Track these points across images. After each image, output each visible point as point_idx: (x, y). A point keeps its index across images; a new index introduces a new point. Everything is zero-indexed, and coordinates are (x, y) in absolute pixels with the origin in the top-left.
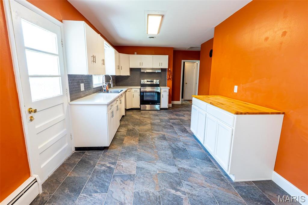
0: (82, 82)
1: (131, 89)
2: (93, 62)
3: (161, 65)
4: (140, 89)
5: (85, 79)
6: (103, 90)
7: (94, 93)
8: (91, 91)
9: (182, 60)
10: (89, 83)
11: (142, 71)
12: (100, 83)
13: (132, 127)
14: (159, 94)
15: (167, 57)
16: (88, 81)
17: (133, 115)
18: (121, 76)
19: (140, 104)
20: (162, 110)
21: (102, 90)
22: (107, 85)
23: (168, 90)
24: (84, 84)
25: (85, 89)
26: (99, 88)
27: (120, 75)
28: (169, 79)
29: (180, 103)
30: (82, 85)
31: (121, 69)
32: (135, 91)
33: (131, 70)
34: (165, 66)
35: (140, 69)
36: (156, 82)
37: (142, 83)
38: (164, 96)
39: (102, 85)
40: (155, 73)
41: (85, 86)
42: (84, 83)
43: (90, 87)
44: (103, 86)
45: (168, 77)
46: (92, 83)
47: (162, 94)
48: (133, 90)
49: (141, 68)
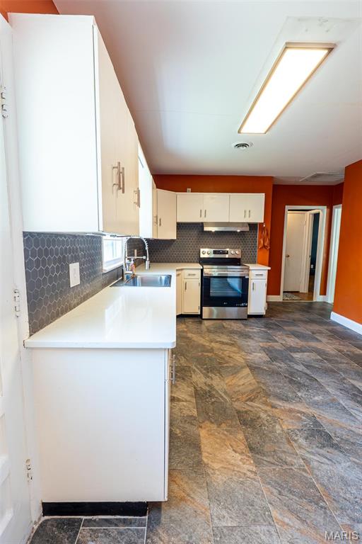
0: (75, 259)
1: (182, 270)
2: (116, 187)
3: (247, 215)
4: (202, 270)
5: (82, 250)
6: (125, 276)
7: (105, 285)
8: (98, 282)
9: (286, 206)
10: (93, 261)
11: (206, 229)
12: (115, 258)
13: (203, 380)
14: (245, 282)
15: (262, 196)
16: (91, 255)
17: (190, 335)
18: (158, 240)
19: (202, 305)
20: (252, 320)
21: (123, 276)
22: (132, 262)
23: (265, 273)
24: (80, 265)
25: (81, 280)
26: (116, 271)
27: (156, 238)
28: (264, 246)
29: (281, 300)
30: (74, 268)
31: (160, 225)
32: (189, 275)
33: (180, 226)
34: (258, 216)
35: (201, 225)
36: (232, 252)
37: (202, 256)
38: (256, 287)
39: (122, 263)
40: (235, 233)
41: (81, 271)
42: (80, 262)
43: (95, 272)
44: (124, 266)
45: (262, 242)
46: (101, 259)
47: (253, 281)
48: (186, 272)
49: (202, 223)
